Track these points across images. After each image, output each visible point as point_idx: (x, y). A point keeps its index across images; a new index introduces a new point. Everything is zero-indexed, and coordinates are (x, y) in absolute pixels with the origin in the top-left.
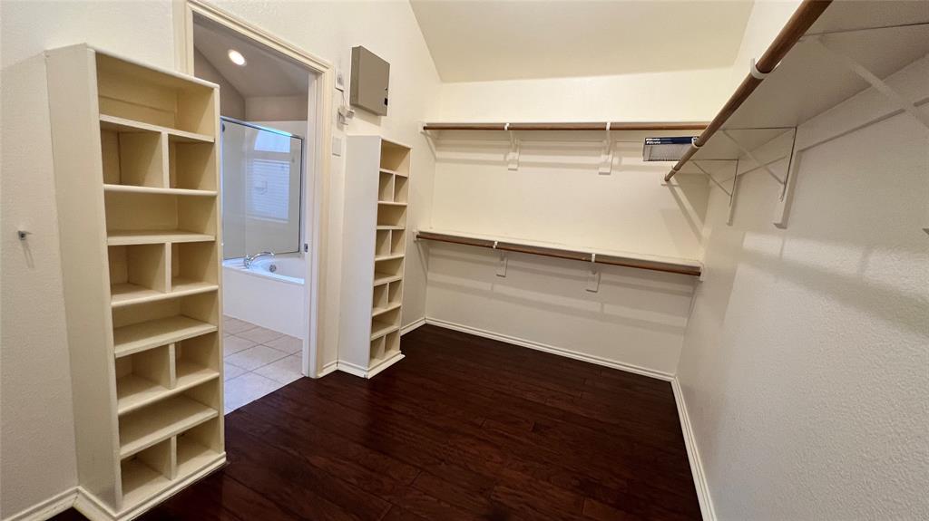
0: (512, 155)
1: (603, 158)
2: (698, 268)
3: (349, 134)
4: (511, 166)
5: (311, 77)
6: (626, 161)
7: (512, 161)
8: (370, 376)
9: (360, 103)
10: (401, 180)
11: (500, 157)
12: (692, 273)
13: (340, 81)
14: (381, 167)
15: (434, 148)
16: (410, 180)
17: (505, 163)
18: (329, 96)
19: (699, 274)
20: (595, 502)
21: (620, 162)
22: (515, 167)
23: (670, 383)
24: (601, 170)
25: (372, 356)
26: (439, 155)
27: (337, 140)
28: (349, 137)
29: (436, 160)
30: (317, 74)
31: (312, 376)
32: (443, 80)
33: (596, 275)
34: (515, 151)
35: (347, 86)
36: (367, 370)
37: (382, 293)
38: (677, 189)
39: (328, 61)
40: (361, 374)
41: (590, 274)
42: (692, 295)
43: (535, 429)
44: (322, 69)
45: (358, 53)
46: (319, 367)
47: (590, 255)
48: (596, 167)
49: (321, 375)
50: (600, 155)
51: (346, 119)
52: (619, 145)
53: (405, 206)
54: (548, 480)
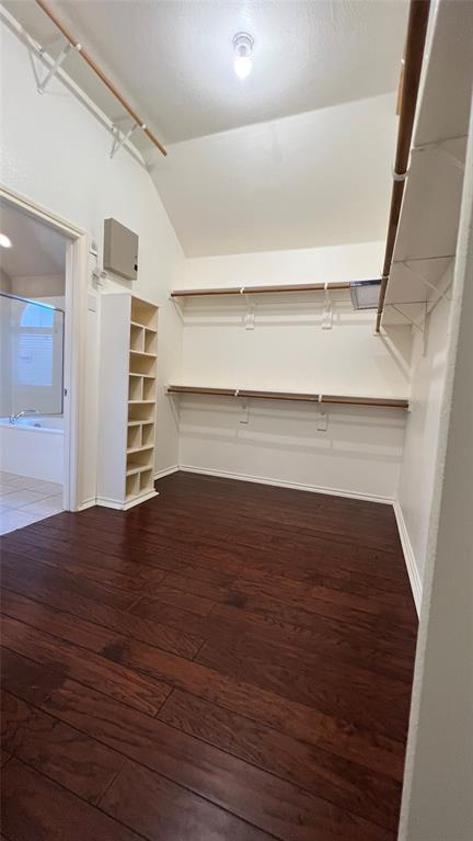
0: (248, 317)
1: (325, 315)
2: (406, 401)
3: (104, 293)
4: (248, 326)
5: (68, 242)
6: (344, 317)
7: (250, 322)
8: (126, 508)
9: (113, 267)
10: (150, 334)
11: (238, 319)
12: (401, 406)
13: (94, 247)
14: (132, 319)
15: (180, 311)
16: (159, 336)
17: (243, 324)
18: (84, 260)
19: (407, 406)
20: (323, 588)
21: (339, 317)
22: (251, 326)
23: (391, 506)
24: (324, 325)
25: (128, 492)
26: (186, 319)
27: (93, 297)
28: (103, 296)
29: (185, 324)
30: (73, 239)
31: (72, 510)
32: (187, 255)
33: (325, 416)
34: (251, 313)
35: (100, 252)
36: (122, 502)
37: (136, 434)
38: (386, 338)
39: (83, 229)
40: (118, 507)
41: (320, 416)
42: (404, 428)
43: (272, 541)
44: (78, 235)
45: (110, 225)
46: (79, 502)
47: (317, 396)
48: (320, 323)
49: (80, 509)
50: (321, 313)
51: (101, 279)
52: (338, 304)
53: (154, 358)
54: (282, 575)
